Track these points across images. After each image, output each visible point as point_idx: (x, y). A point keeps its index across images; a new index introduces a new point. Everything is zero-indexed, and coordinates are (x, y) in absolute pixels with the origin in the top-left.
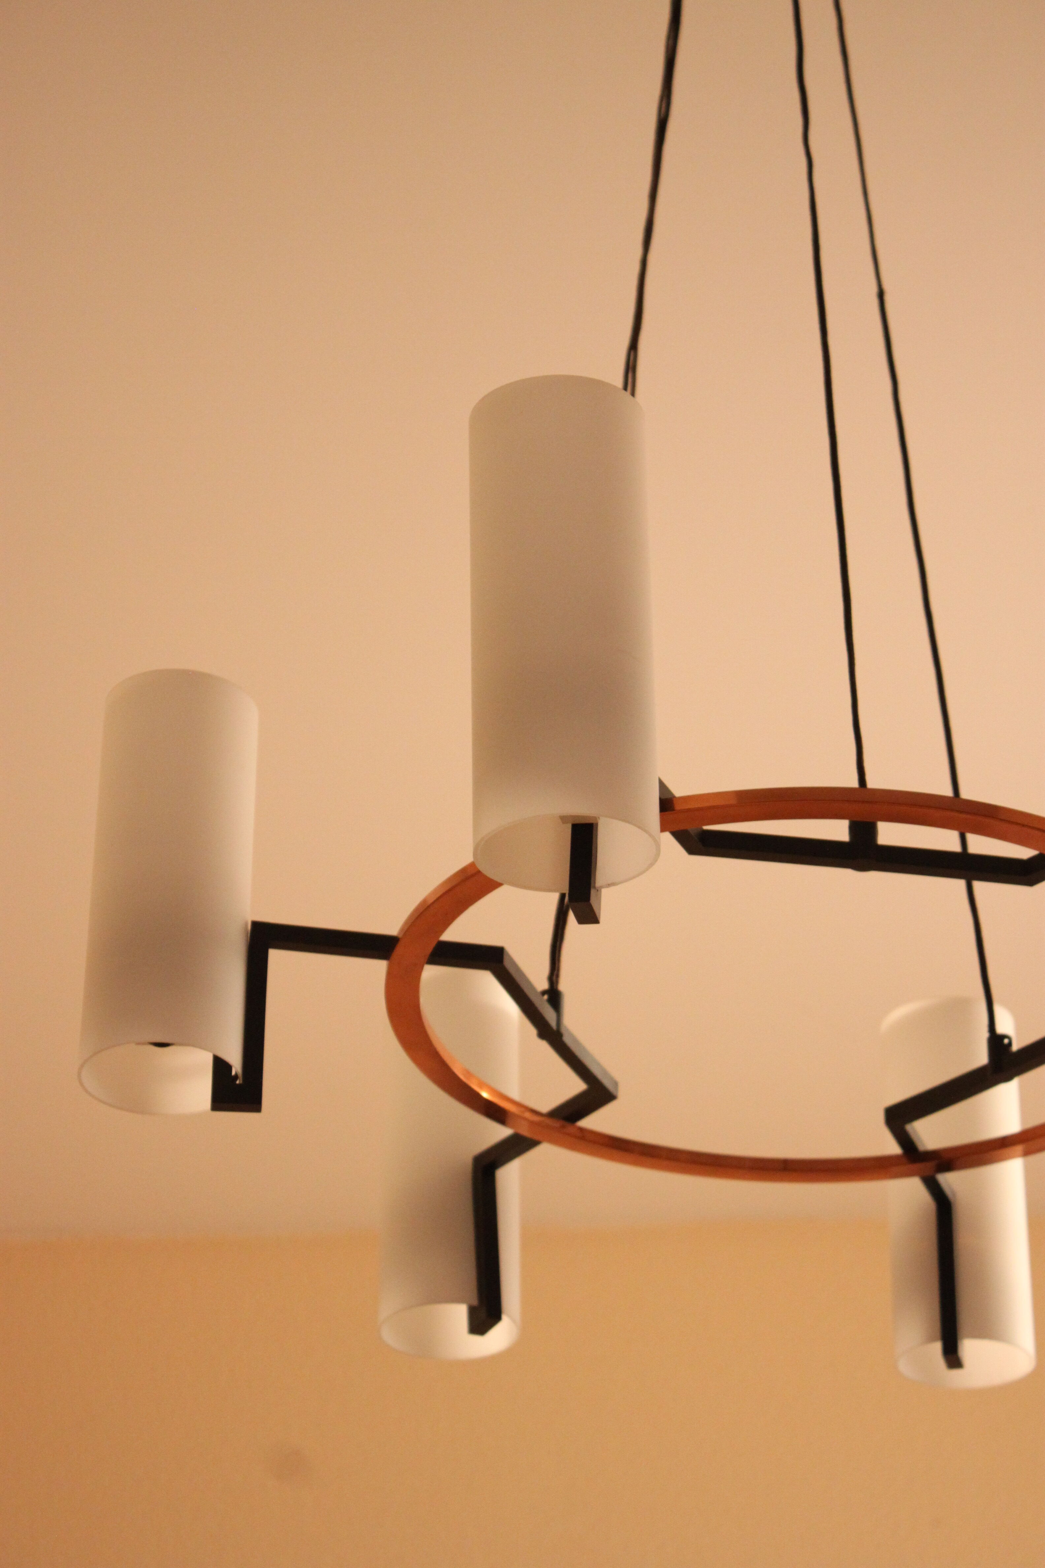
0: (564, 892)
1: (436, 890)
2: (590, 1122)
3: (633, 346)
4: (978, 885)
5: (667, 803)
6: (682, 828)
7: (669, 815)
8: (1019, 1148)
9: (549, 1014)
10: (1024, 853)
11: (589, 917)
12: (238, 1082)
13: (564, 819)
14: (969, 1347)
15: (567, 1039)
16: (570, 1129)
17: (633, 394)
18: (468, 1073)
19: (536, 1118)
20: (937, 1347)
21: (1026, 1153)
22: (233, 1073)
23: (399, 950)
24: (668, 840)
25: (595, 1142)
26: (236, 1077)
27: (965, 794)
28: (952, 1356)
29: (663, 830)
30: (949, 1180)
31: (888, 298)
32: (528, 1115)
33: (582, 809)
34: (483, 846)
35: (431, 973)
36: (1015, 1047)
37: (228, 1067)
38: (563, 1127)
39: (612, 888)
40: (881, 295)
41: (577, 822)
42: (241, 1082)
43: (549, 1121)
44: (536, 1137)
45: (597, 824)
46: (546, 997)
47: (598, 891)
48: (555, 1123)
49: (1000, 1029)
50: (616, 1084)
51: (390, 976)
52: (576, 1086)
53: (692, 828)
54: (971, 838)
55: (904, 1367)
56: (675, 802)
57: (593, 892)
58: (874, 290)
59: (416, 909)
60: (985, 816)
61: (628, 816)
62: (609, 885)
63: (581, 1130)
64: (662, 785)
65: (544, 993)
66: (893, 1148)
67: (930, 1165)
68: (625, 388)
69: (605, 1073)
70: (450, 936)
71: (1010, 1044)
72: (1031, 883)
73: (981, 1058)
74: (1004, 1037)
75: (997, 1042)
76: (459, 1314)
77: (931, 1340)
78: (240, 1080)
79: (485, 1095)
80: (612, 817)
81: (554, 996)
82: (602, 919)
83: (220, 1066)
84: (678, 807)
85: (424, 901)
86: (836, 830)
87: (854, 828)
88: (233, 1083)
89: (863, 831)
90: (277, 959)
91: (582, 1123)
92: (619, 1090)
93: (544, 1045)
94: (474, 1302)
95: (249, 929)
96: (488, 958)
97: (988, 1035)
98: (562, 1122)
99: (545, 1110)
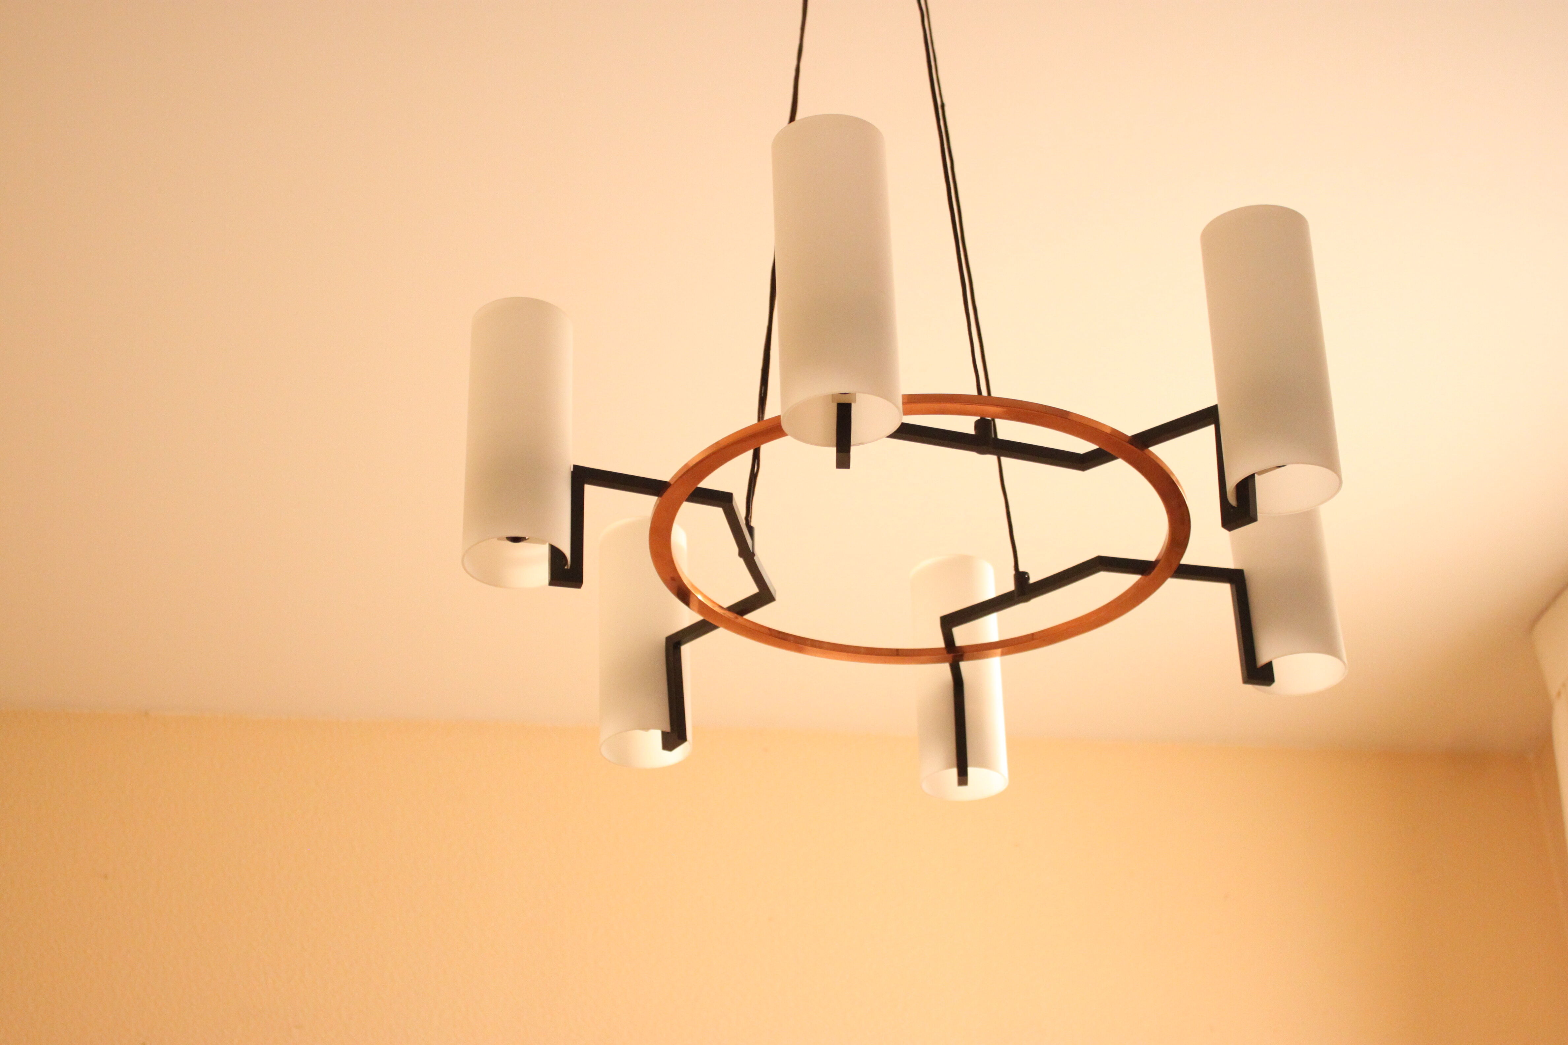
2: (754, 616)
8: (999, 651)
10: (1086, 449)
12: (566, 568)
16: (740, 620)
19: (718, 611)
21: (1003, 654)
22: (565, 561)
25: (754, 631)
26: (565, 564)
32: (715, 608)
35: (685, 508)
36: (1032, 580)
37: (563, 555)
38: (735, 618)
39: (861, 446)
42: (569, 568)
43: (725, 613)
44: (717, 625)
48: (731, 616)
49: (1021, 570)
50: (775, 591)
51: (659, 505)
59: (687, 466)
63: (747, 621)
65: (744, 525)
69: (772, 583)
70: (706, 484)
71: (1028, 579)
72: (1083, 469)
73: (1009, 586)
74: (1025, 573)
75: (1021, 577)
76: (656, 736)
78: (568, 567)
83: (555, 553)
86: (966, 425)
87: (978, 425)
88: (565, 567)
89: (985, 427)
90: (591, 491)
91: (748, 617)
92: (778, 595)
93: (741, 561)
94: (668, 729)
95: (572, 470)
96: (722, 499)
97: (1013, 572)
98: (735, 615)
99: (725, 606)
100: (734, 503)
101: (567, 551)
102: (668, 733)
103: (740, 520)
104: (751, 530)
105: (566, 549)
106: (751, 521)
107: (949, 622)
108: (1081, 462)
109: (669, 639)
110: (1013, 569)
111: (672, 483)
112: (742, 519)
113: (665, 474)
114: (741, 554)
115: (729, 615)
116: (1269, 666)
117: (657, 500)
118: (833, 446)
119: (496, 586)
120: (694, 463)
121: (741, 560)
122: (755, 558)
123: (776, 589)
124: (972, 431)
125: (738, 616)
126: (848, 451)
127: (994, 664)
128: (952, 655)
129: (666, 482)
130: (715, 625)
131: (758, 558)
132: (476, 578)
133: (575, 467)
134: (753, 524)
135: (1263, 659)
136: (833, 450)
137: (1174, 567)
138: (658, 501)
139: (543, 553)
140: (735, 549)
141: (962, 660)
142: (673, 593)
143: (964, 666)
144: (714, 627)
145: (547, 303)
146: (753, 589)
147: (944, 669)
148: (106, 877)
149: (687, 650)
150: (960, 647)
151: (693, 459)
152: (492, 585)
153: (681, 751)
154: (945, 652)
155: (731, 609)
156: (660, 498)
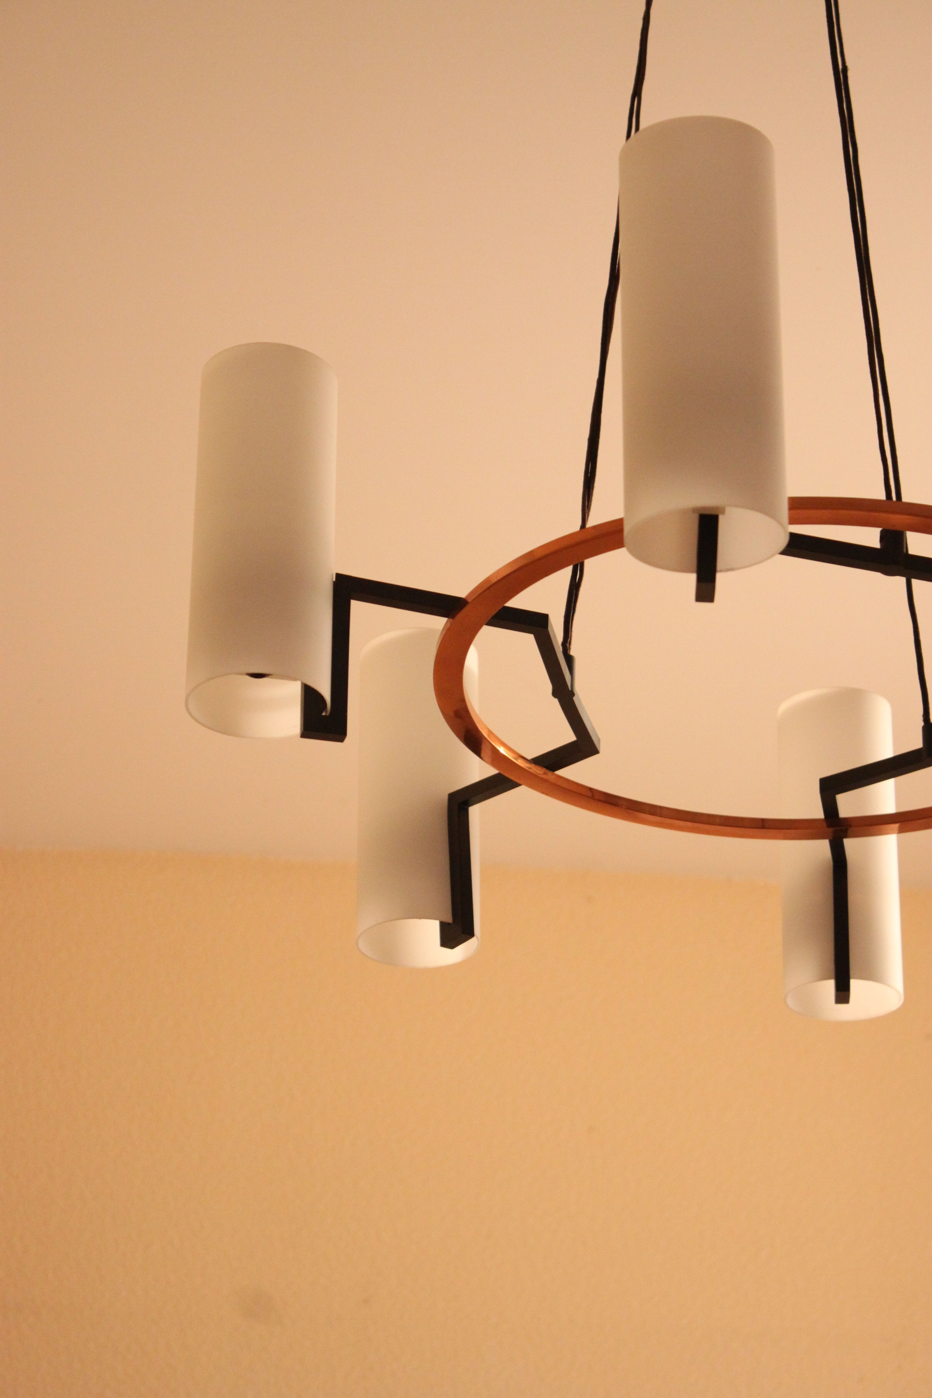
2: (569, 771)
4: (915, 582)
14: (853, 986)
16: (550, 776)
19: (521, 763)
20: (830, 985)
21: (901, 831)
26: (324, 708)
28: (843, 994)
30: (851, 844)
32: (516, 759)
35: (484, 633)
38: (543, 773)
41: (704, 513)
42: (328, 714)
43: (531, 766)
44: (518, 781)
48: (538, 770)
50: (599, 740)
63: (558, 776)
66: (821, 813)
67: (838, 830)
69: (595, 729)
77: (827, 978)
78: (327, 712)
83: (310, 695)
87: (884, 536)
88: (322, 713)
89: (893, 539)
90: (359, 609)
91: (561, 771)
92: (602, 747)
94: (449, 919)
95: (334, 580)
96: (535, 622)
97: (922, 724)
98: (544, 770)
99: (530, 757)
100: (549, 629)
101: (326, 693)
102: (449, 924)
103: (556, 651)
104: (570, 660)
105: (325, 689)
106: (570, 649)
107: (830, 787)
109: (453, 797)
110: (921, 718)
111: (469, 600)
112: (558, 643)
113: (461, 590)
114: (555, 694)
115: (536, 770)
117: (447, 622)
118: (692, 572)
119: (230, 735)
120: (499, 578)
121: (556, 701)
122: (575, 698)
123: (599, 736)
124: (876, 543)
125: (547, 771)
126: (712, 580)
128: (831, 829)
129: (462, 598)
130: (516, 782)
131: (579, 699)
132: (205, 726)
133: (339, 576)
134: (573, 652)
136: (692, 578)
138: (449, 624)
139: (294, 691)
140: (549, 687)
141: (846, 837)
142: (460, 738)
143: (848, 843)
144: (514, 785)
145: (305, 351)
146: (567, 736)
147: (822, 847)
149: (476, 812)
150: (846, 820)
151: (498, 572)
152: (227, 734)
154: (825, 824)
155: (537, 761)
156: (451, 620)
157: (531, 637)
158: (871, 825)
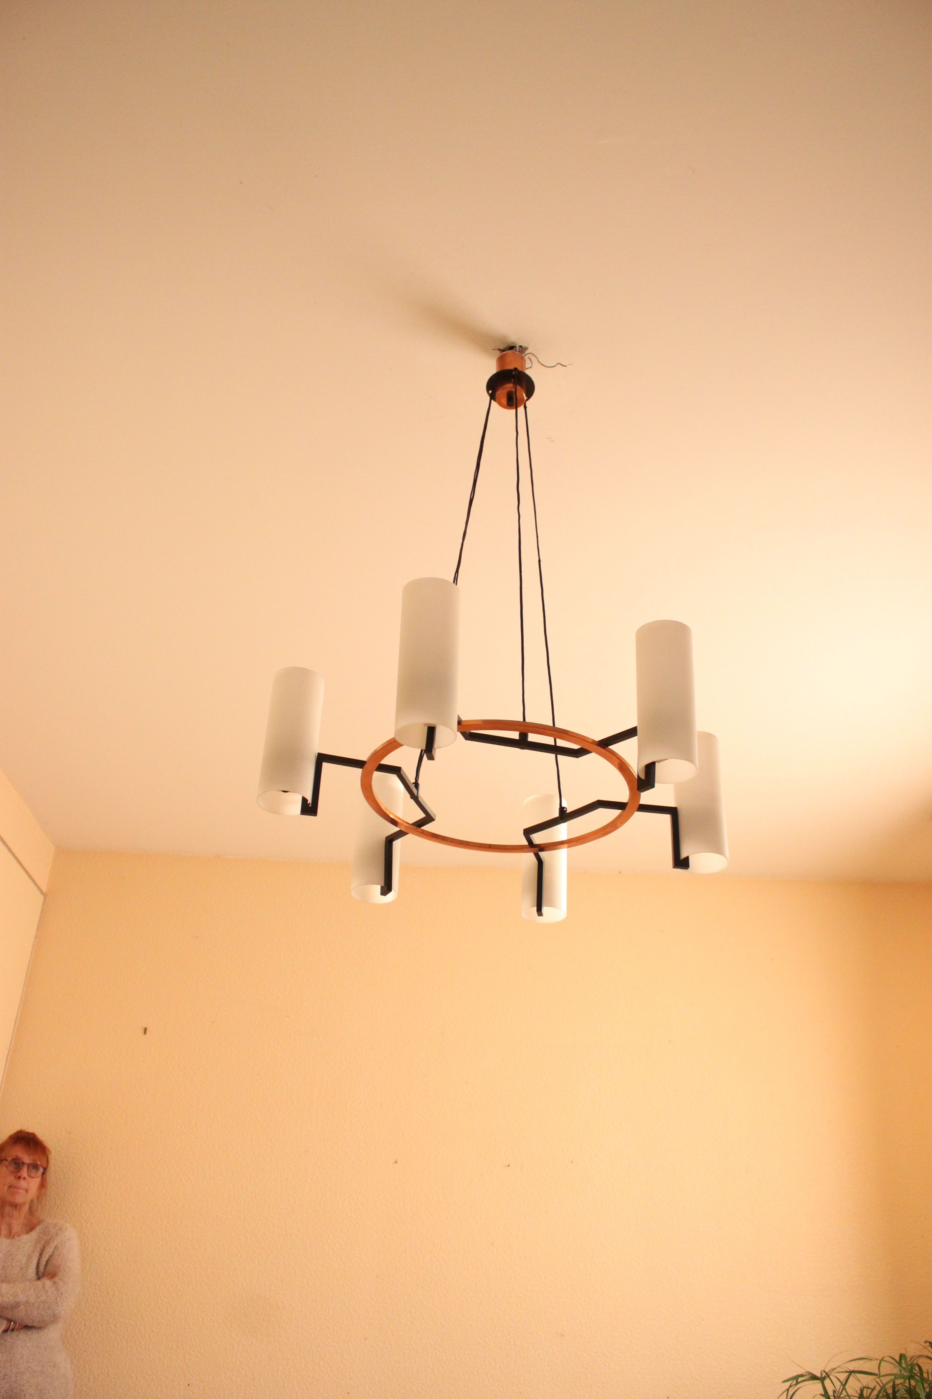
0: (422, 749)
1: (379, 747)
2: (426, 828)
3: (457, 572)
4: (558, 756)
5: (460, 722)
6: (463, 731)
7: (460, 726)
8: (566, 845)
9: (415, 791)
10: (576, 747)
11: (431, 758)
12: (310, 806)
13: (425, 724)
14: (545, 909)
15: (419, 799)
16: (419, 829)
17: (456, 584)
18: (386, 809)
19: (407, 825)
20: (535, 908)
21: (568, 847)
22: (308, 803)
23: (366, 766)
24: (459, 734)
25: (427, 835)
26: (309, 804)
27: (557, 726)
28: (540, 912)
29: (458, 731)
30: (543, 854)
31: (541, 562)
32: (405, 824)
33: (432, 722)
34: (398, 732)
35: (376, 774)
36: (568, 811)
37: (307, 800)
38: (416, 829)
39: (440, 749)
40: (539, 561)
41: (429, 726)
43: (411, 826)
44: (407, 832)
45: (436, 727)
46: (414, 785)
47: (435, 749)
48: (414, 827)
49: (563, 805)
50: (435, 815)
51: (363, 773)
52: (422, 815)
53: (467, 732)
54: (557, 740)
55: (524, 915)
56: (462, 722)
57: (433, 749)
58: (538, 560)
59: (373, 752)
60: (563, 733)
61: (447, 725)
62: (438, 748)
63: (423, 830)
64: (459, 716)
65: (413, 783)
66: (526, 843)
67: (536, 849)
68: (454, 582)
69: (432, 811)
70: (384, 762)
71: (566, 810)
72: (577, 757)
73: (556, 814)
74: (565, 808)
75: (562, 810)
76: (378, 888)
77: (533, 906)
79: (392, 816)
80: (442, 725)
81: (416, 785)
82: (435, 759)
83: (304, 800)
84: (463, 724)
85: (375, 750)
86: (515, 735)
87: (521, 735)
89: (524, 736)
90: (326, 766)
91: (423, 828)
93: (412, 801)
94: (383, 885)
95: (316, 755)
96: (396, 770)
97: (559, 807)
98: (416, 827)
99: (411, 823)
100: (402, 772)
101: (310, 800)
103: (410, 783)
107: (528, 832)
108: (576, 753)
109: (387, 839)
110: (559, 805)
111: (367, 761)
113: (362, 757)
114: (411, 798)
116: (687, 858)
117: (361, 770)
123: (435, 813)
124: (518, 738)
127: (563, 853)
128: (534, 848)
129: (364, 761)
131: (423, 802)
132: (267, 811)
133: (318, 753)
135: (683, 855)
137: (637, 806)
139: (298, 798)
140: (409, 796)
141: (542, 851)
142: (382, 817)
145: (309, 670)
147: (529, 855)
148: (197, 938)
149: (395, 844)
150: (539, 844)
152: (275, 814)
153: (391, 896)
154: (529, 846)
155: (413, 824)
157: (395, 775)
158: (558, 845)
